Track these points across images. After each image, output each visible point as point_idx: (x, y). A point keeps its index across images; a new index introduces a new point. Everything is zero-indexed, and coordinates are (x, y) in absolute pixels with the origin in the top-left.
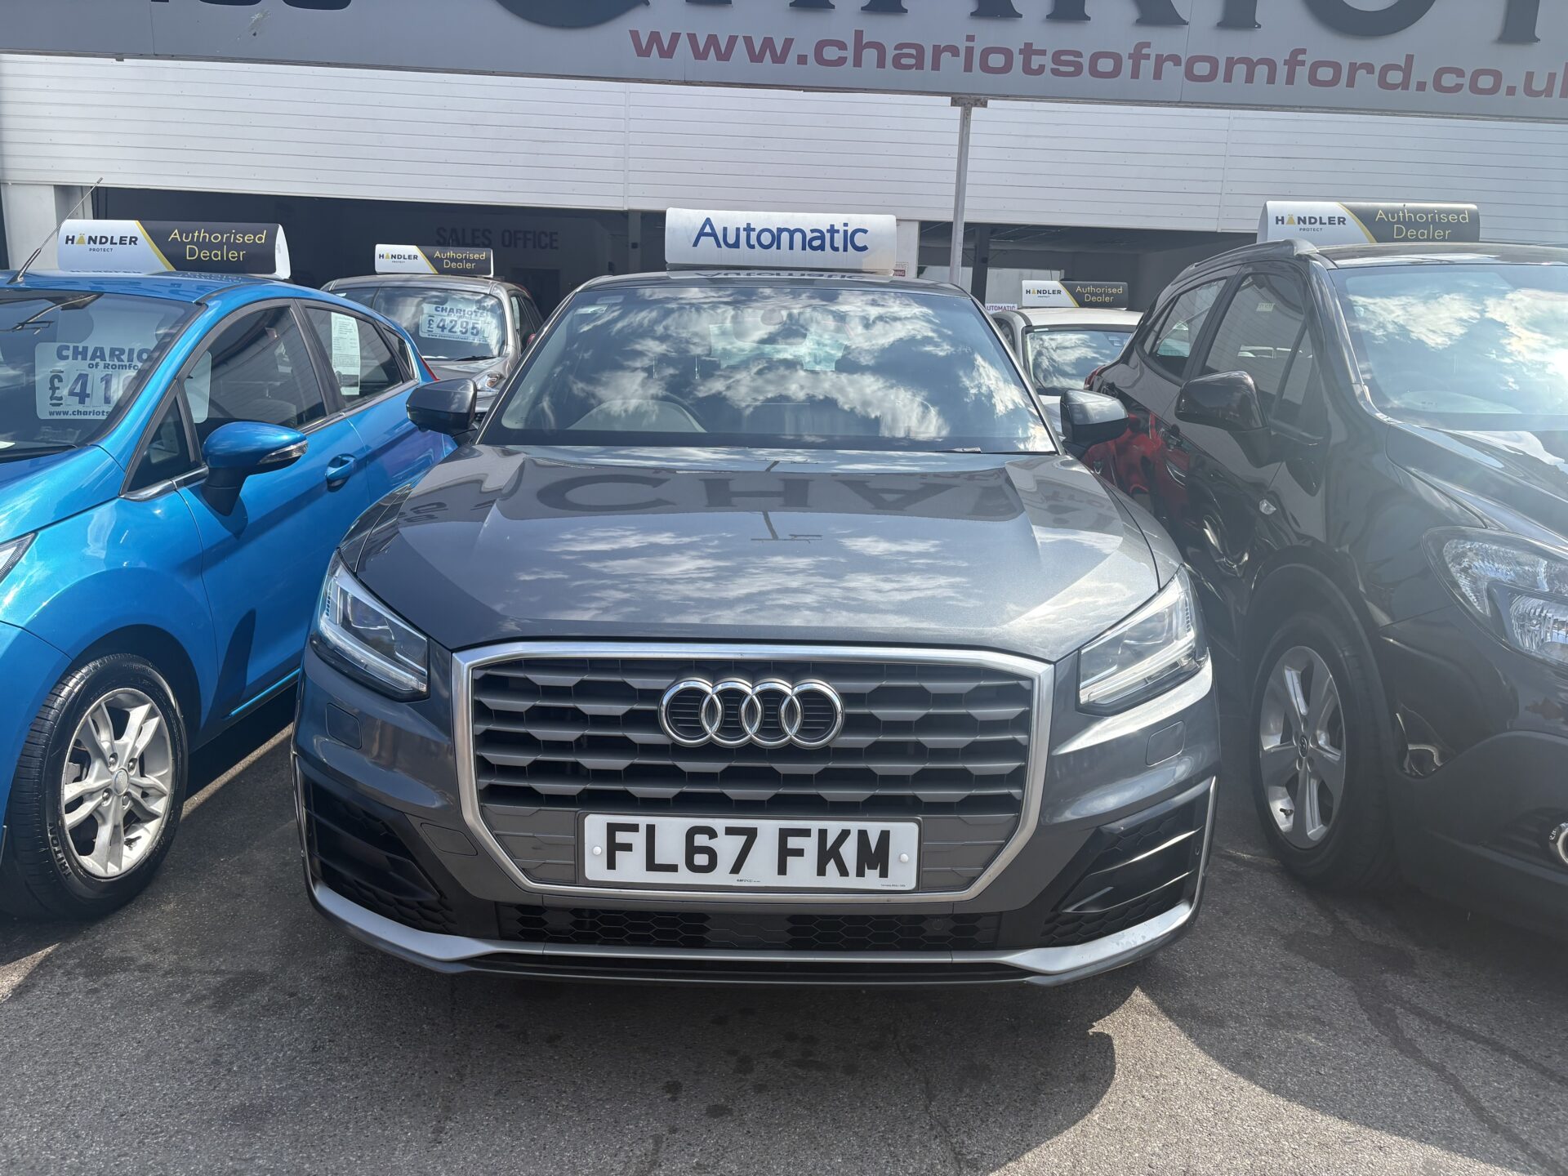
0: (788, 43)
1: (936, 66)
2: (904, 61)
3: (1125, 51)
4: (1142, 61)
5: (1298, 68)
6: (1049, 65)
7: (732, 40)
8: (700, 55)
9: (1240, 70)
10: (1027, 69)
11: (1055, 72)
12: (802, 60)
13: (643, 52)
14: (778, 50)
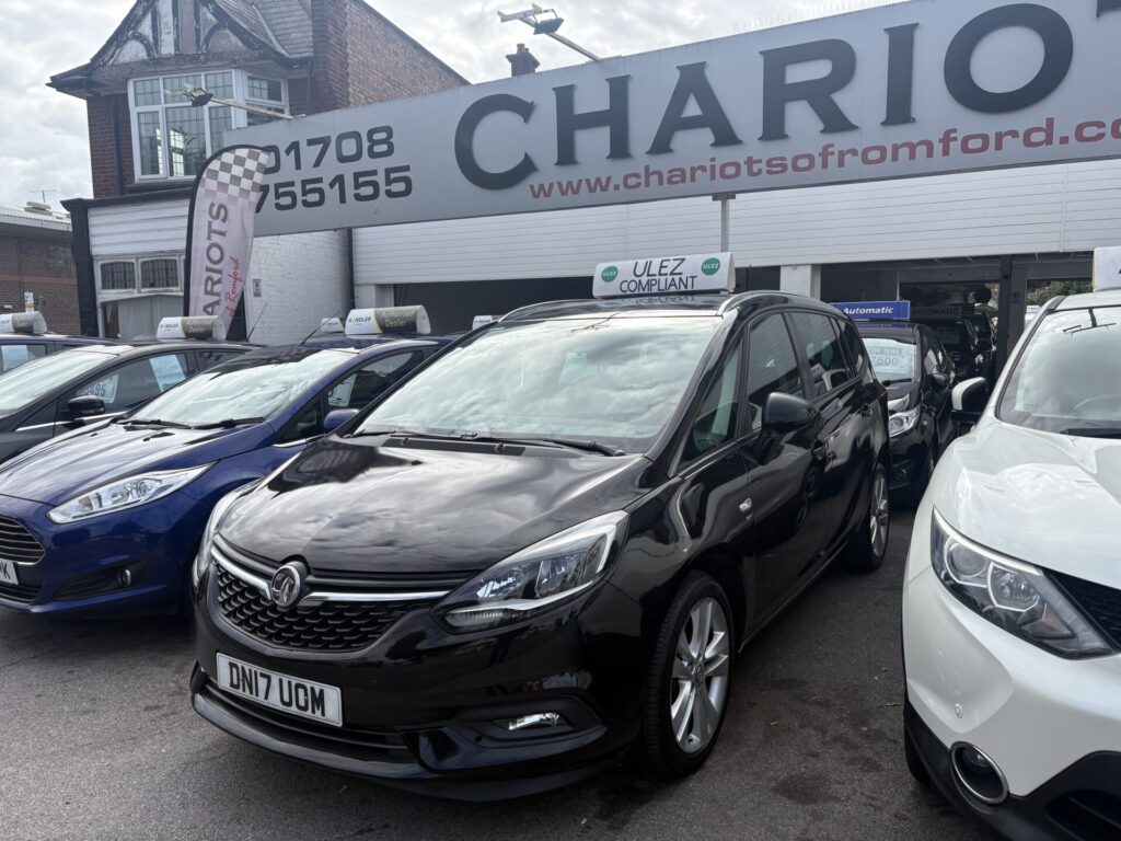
0: (609, 179)
1: (693, 179)
2: (674, 179)
3: (816, 150)
4: (830, 158)
5: (952, 144)
6: (765, 168)
7: (580, 182)
8: (564, 193)
9: (904, 153)
10: (751, 173)
11: (769, 172)
12: (617, 187)
13: (536, 196)
14: (604, 183)
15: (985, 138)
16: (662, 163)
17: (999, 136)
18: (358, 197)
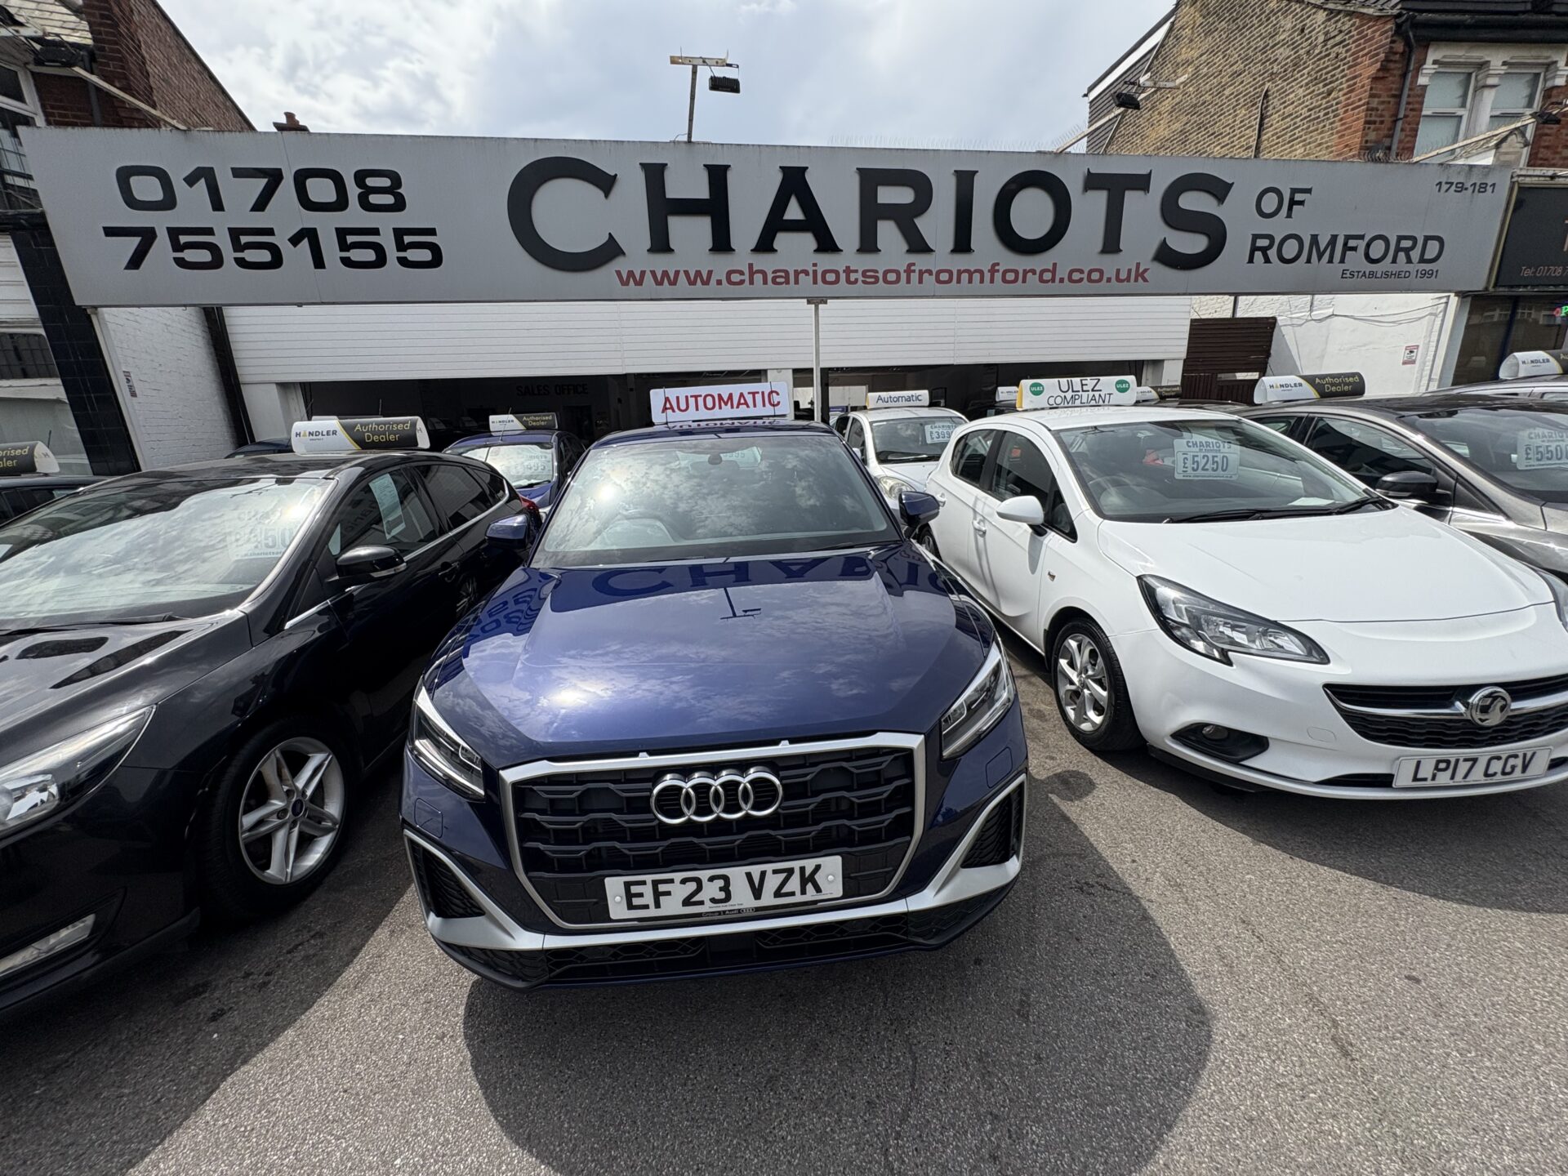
0: (710, 273)
1: (797, 282)
2: (778, 280)
3: (902, 270)
4: (912, 275)
5: (996, 274)
6: (861, 278)
7: (677, 273)
8: (659, 283)
9: (965, 276)
10: (848, 281)
11: (864, 282)
12: (719, 282)
14: (705, 278)
15: (1016, 272)
16: (765, 262)
17: (1025, 272)
18: (347, 262)
